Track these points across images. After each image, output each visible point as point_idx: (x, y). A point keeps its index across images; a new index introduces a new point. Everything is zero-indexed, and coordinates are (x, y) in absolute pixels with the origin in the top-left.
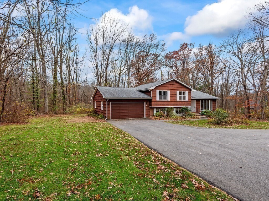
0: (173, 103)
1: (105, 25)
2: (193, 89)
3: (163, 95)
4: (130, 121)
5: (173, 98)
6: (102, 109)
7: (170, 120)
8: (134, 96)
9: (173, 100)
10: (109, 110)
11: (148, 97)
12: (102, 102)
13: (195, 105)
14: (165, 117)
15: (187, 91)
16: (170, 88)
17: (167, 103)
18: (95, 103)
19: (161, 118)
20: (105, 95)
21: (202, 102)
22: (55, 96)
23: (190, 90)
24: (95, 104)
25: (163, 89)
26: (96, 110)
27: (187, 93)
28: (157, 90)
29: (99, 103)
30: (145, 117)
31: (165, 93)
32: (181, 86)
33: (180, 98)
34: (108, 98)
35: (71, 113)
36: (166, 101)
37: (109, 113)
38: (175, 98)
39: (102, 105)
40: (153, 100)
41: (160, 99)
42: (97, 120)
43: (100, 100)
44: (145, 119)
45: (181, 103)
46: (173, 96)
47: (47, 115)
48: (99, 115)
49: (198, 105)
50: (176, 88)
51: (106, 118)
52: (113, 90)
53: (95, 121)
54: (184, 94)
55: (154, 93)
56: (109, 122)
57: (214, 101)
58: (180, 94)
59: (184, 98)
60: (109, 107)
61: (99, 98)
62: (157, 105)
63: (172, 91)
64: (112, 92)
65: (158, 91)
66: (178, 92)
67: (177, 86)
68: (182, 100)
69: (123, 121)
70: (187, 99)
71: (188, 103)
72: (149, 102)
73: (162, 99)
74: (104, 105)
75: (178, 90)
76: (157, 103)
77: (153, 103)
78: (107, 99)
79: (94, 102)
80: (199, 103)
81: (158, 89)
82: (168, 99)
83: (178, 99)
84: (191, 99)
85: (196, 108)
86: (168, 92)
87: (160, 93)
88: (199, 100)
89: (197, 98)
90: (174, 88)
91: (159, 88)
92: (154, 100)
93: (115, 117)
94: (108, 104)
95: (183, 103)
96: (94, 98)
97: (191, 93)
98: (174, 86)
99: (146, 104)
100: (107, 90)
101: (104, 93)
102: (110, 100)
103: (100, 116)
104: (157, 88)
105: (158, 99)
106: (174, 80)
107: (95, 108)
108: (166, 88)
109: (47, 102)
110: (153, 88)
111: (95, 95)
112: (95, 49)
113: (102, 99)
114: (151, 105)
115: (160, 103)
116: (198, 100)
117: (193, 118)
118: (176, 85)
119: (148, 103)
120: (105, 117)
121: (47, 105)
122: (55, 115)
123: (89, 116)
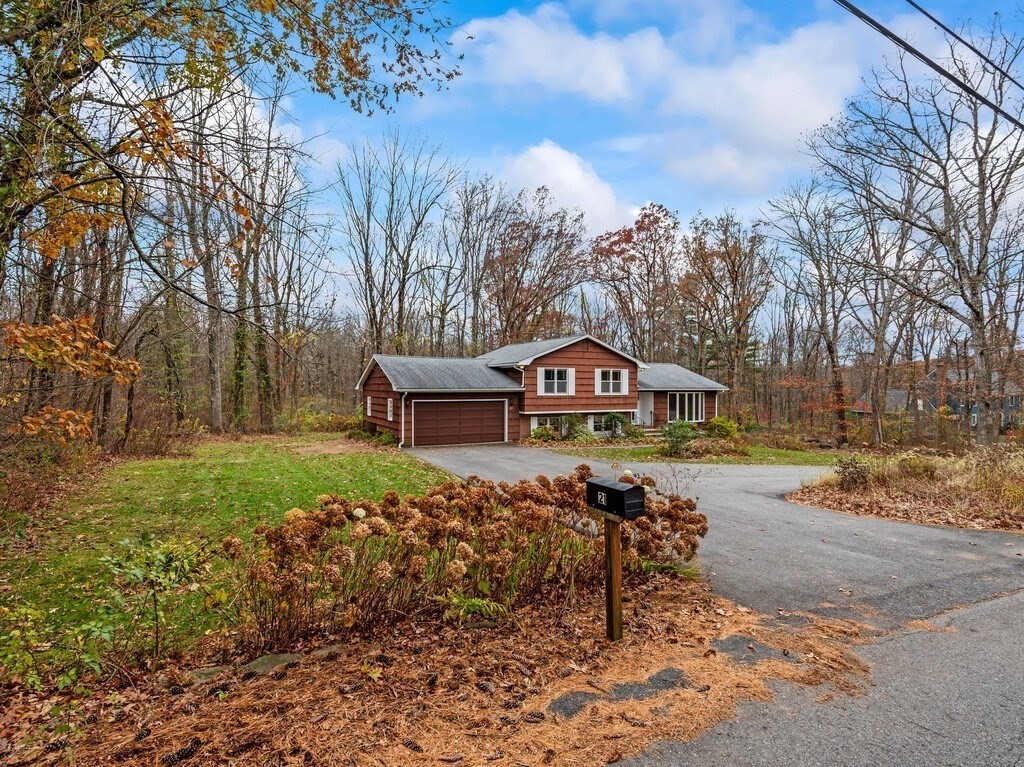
0: (584, 402)
1: (397, 157)
2: (641, 364)
3: (556, 380)
4: (464, 450)
5: (585, 388)
6: (390, 419)
7: (570, 447)
8: (475, 385)
9: (585, 395)
10: (408, 422)
11: (514, 387)
12: (390, 400)
13: (652, 408)
14: (558, 440)
15: (625, 367)
16: (575, 362)
17: (568, 402)
18: (369, 402)
19: (546, 441)
20: (397, 382)
21: (673, 397)
22: (239, 378)
23: (635, 365)
24: (369, 405)
25: (556, 365)
26: (374, 421)
27: (625, 373)
28: (538, 369)
29: (381, 402)
30: (506, 440)
31: (562, 375)
32: (607, 356)
33: (605, 388)
34: (406, 391)
35: (292, 431)
36: (565, 397)
37: (408, 430)
38: (590, 389)
39: (390, 408)
40: (527, 395)
41: (546, 391)
42: (376, 446)
43: (383, 395)
44: (508, 444)
45: (606, 401)
46: (584, 382)
47: (219, 435)
48: (381, 433)
49: (661, 406)
50: (593, 362)
51: (402, 443)
52: (420, 366)
53: (371, 450)
54: (617, 376)
55: (530, 374)
56: (409, 452)
57: (710, 394)
58: (605, 376)
59: (617, 388)
60: (408, 414)
61: (382, 388)
62: (537, 407)
63: (582, 369)
64: (418, 372)
65: (541, 371)
66: (598, 372)
67: (594, 356)
68: (611, 393)
69: (445, 449)
70: (625, 390)
71: (626, 401)
72: (518, 398)
73: (552, 391)
74: (396, 408)
75: (599, 366)
76: (539, 402)
77: (527, 402)
78: (403, 393)
79: (365, 397)
80: (663, 401)
81: (542, 365)
82: (571, 390)
83: (598, 391)
84: (639, 392)
85: (655, 414)
86: (571, 373)
87: (549, 375)
88: (664, 393)
89: (658, 387)
90: (587, 362)
91: (545, 361)
92: (531, 395)
93: (424, 440)
94: (406, 406)
95: (615, 401)
96: (364, 386)
97: (638, 373)
98: (587, 355)
99: (510, 404)
100: (403, 365)
101: (394, 377)
102: (411, 395)
103: (385, 437)
104: (537, 362)
105: (541, 391)
106: (587, 340)
107: (369, 414)
108: (566, 362)
109: (219, 395)
110: (528, 362)
111: (369, 377)
112: (365, 220)
113: (390, 392)
114: (521, 407)
115: (546, 402)
116: (659, 395)
117: (636, 443)
118: (593, 353)
119: (516, 402)
120: (398, 440)
121: (217, 406)
122: (245, 437)
123: (350, 437)
